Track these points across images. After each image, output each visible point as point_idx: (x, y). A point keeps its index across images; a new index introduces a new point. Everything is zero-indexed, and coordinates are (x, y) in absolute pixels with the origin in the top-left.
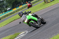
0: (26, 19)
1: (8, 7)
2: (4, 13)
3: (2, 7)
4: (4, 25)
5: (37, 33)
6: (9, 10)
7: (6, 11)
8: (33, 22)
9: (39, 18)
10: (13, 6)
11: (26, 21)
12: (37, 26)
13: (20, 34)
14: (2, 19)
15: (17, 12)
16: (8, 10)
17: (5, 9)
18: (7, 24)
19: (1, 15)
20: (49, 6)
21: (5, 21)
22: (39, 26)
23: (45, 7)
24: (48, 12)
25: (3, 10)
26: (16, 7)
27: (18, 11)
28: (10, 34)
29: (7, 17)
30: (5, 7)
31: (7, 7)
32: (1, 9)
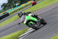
0: (25, 20)
1: (17, 3)
2: (12, 8)
3: (11, 3)
4: (13, 20)
5: (45, 28)
6: (18, 6)
7: (14, 7)
8: (32, 23)
9: (39, 18)
10: (22, 2)
11: (25, 23)
12: (36, 27)
13: (28, 30)
14: (11, 15)
15: (25, 7)
16: (16, 5)
17: (14, 4)
18: (16, 20)
19: (10, 11)
20: (57, 1)
21: (14, 16)
22: (38, 27)
23: (53, 3)
24: (56, 7)
25: (12, 5)
26: (25, 3)
27: (27, 6)
28: (19, 30)
29: (15, 13)
30: (14, 3)
31: (15, 2)
32: (10, 4)
